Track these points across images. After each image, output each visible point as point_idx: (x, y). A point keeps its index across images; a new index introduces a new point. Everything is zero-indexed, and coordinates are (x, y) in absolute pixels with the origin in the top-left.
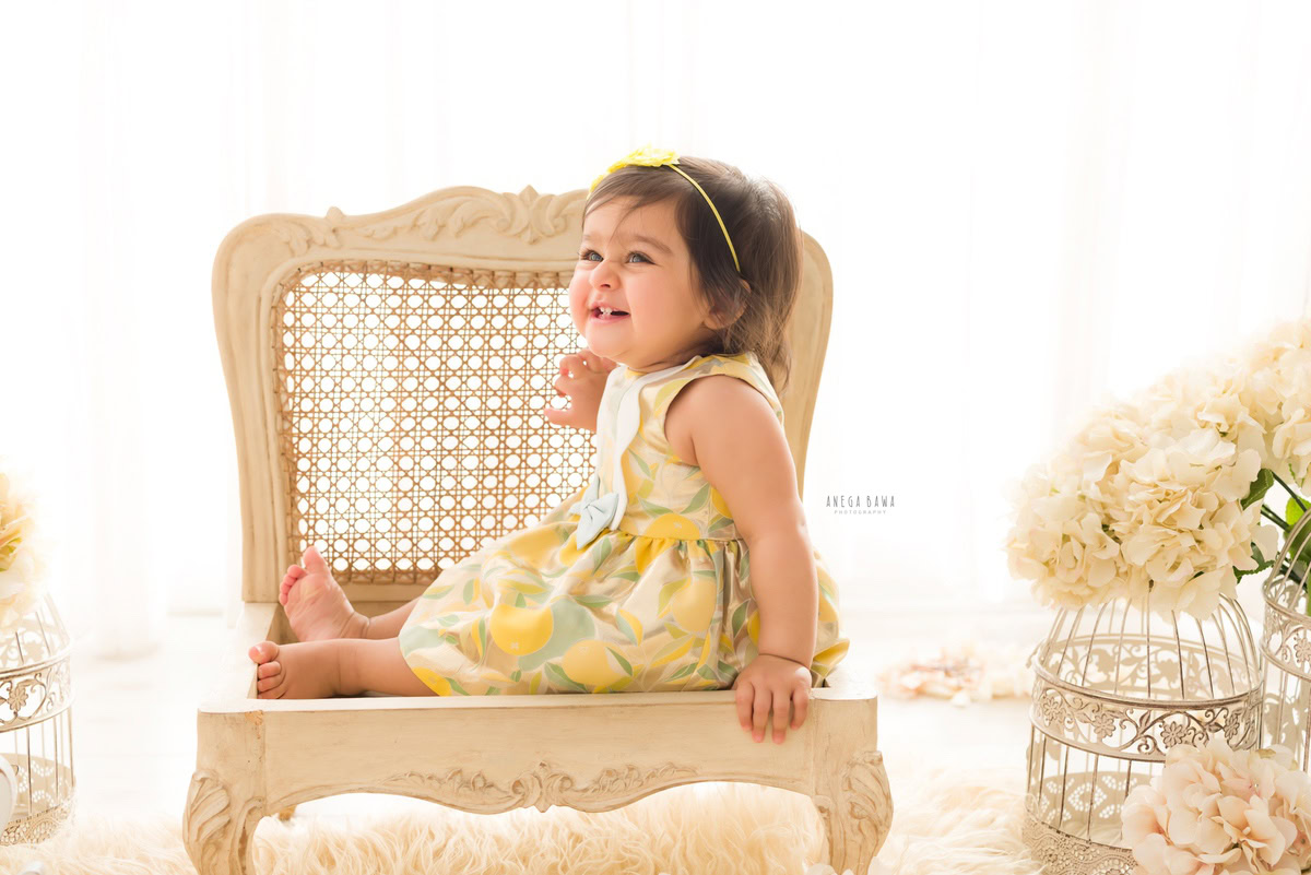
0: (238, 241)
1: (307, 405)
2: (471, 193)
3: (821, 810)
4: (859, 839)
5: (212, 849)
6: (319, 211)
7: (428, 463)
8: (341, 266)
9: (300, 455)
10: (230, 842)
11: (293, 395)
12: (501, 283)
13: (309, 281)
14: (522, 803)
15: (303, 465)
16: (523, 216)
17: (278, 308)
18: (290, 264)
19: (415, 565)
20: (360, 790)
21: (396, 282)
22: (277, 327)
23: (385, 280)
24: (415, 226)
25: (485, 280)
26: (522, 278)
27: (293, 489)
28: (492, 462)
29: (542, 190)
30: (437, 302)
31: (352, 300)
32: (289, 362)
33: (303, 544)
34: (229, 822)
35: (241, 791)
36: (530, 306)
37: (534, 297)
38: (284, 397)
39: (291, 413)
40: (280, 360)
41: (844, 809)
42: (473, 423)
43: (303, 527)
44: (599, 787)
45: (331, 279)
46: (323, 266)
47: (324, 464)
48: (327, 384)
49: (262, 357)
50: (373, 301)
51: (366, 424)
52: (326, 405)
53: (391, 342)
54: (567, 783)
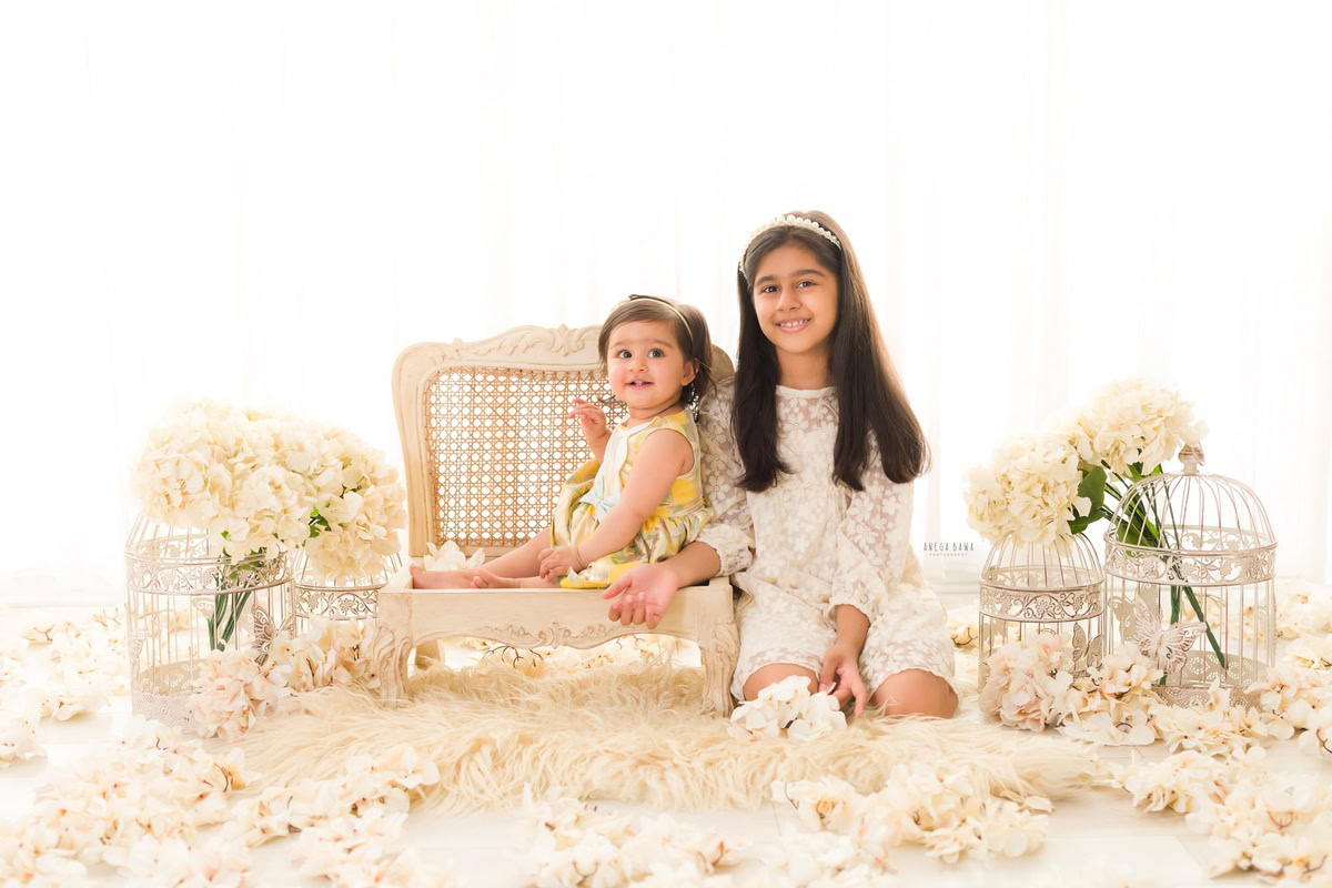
0: (406, 356)
1: (443, 446)
2: (532, 328)
3: (701, 648)
4: (721, 664)
5: (385, 664)
6: (450, 341)
8: (461, 370)
9: (440, 475)
10: (394, 660)
11: (436, 441)
12: (548, 378)
13: (444, 378)
14: (543, 644)
15: (442, 480)
16: (559, 342)
17: (427, 392)
18: (434, 369)
19: (503, 536)
21: (491, 378)
22: (427, 404)
23: (485, 377)
24: (500, 347)
25: (539, 377)
26: (560, 376)
27: (436, 493)
28: (545, 478)
29: (570, 326)
30: (513, 388)
31: (467, 389)
32: (433, 422)
33: (442, 524)
34: (395, 650)
35: (400, 634)
36: (564, 390)
37: (566, 385)
38: (431, 443)
39: (435, 451)
40: (428, 422)
41: (712, 648)
42: (534, 456)
43: (442, 514)
44: (584, 636)
45: (455, 377)
46: (451, 370)
47: (453, 479)
48: (454, 435)
49: (419, 420)
50: (479, 389)
51: (475, 457)
52: (454, 446)
53: (489, 411)
54: (567, 634)
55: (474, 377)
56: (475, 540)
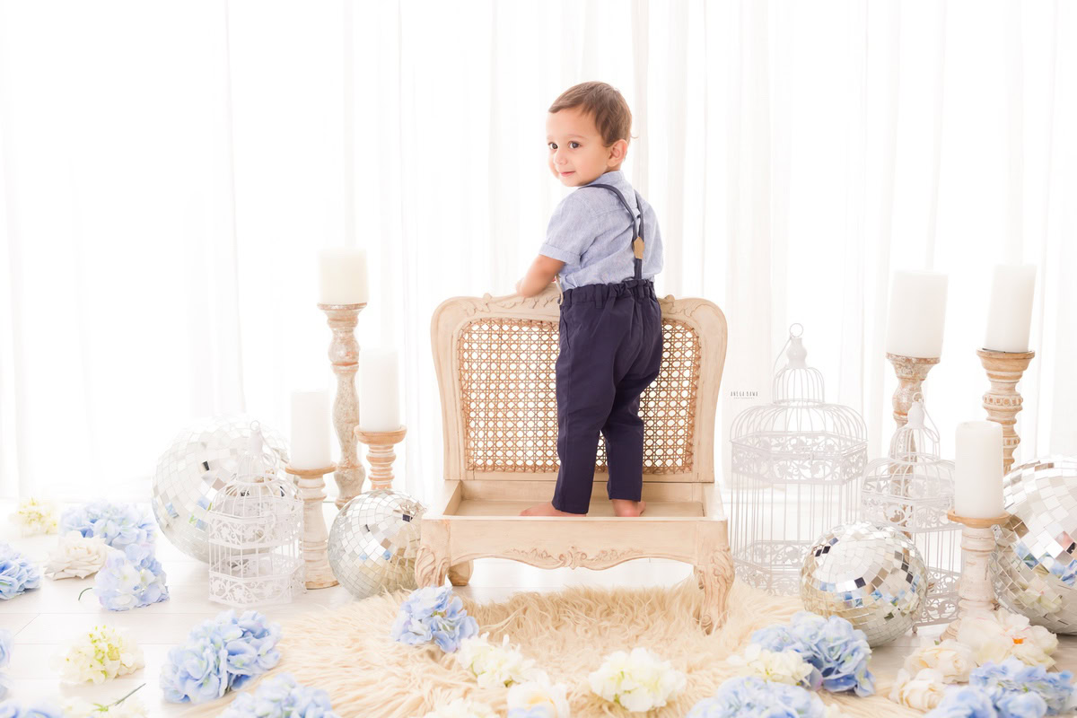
0: (444, 308)
1: (474, 386)
4: (718, 586)
5: (427, 581)
6: (480, 295)
7: (531, 414)
8: (490, 321)
9: (471, 410)
10: (436, 577)
11: (468, 381)
13: (475, 328)
14: (563, 565)
15: (472, 415)
17: (461, 340)
18: (467, 320)
19: (525, 463)
20: (492, 556)
21: (515, 328)
23: (511, 328)
27: (468, 426)
30: (535, 337)
31: (495, 337)
32: (466, 366)
33: (472, 452)
34: (435, 568)
35: (440, 555)
38: (463, 383)
39: (467, 390)
40: (462, 365)
41: (711, 571)
43: (472, 444)
44: (598, 559)
45: (485, 327)
46: (482, 321)
47: (482, 414)
48: (484, 377)
49: (454, 363)
50: (505, 337)
51: (501, 396)
52: (483, 386)
53: (513, 356)
54: (584, 557)
55: (501, 327)
56: (500, 467)
